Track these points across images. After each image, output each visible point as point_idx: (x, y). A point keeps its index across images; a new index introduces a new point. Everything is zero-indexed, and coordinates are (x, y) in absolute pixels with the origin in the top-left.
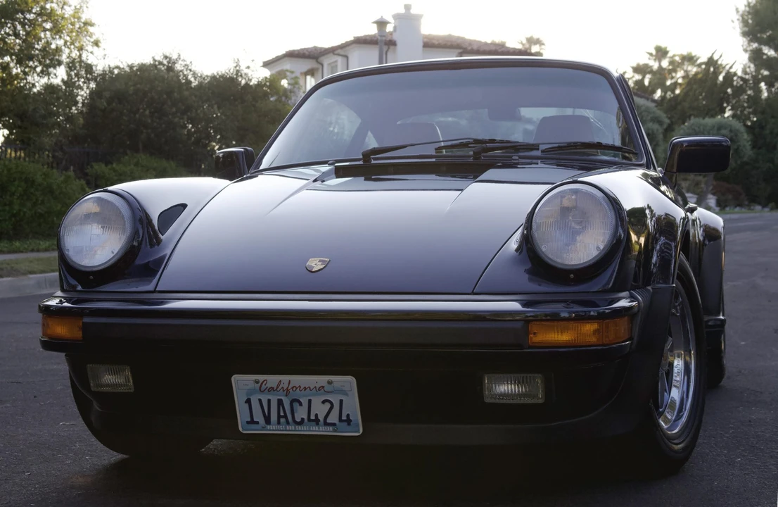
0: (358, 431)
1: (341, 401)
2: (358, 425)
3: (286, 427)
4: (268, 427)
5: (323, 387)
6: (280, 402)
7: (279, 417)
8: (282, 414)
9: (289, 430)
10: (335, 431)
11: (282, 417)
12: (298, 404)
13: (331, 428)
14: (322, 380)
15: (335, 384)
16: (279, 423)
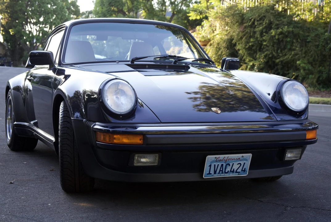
0: (246, 174)
1: (244, 163)
2: (247, 172)
4: (215, 175)
5: (240, 158)
6: (222, 165)
7: (220, 171)
9: (222, 176)
10: (239, 174)
11: (221, 171)
12: (229, 165)
13: (237, 174)
14: (240, 155)
15: (244, 157)
16: (219, 173)
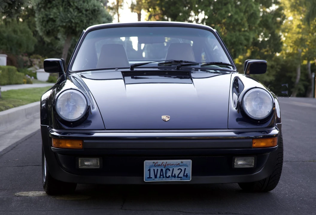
0: (190, 179)
1: (185, 169)
2: (190, 177)
3: (162, 179)
4: (156, 179)
5: (179, 164)
6: (162, 170)
7: (161, 175)
8: (162, 174)
9: (163, 180)
10: (181, 180)
11: (162, 175)
12: (168, 170)
13: (180, 179)
14: (179, 161)
15: (184, 163)
16: (160, 177)
